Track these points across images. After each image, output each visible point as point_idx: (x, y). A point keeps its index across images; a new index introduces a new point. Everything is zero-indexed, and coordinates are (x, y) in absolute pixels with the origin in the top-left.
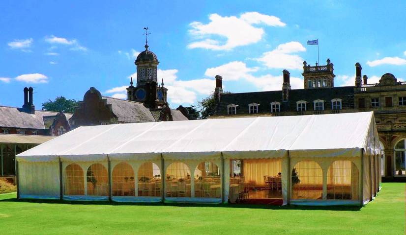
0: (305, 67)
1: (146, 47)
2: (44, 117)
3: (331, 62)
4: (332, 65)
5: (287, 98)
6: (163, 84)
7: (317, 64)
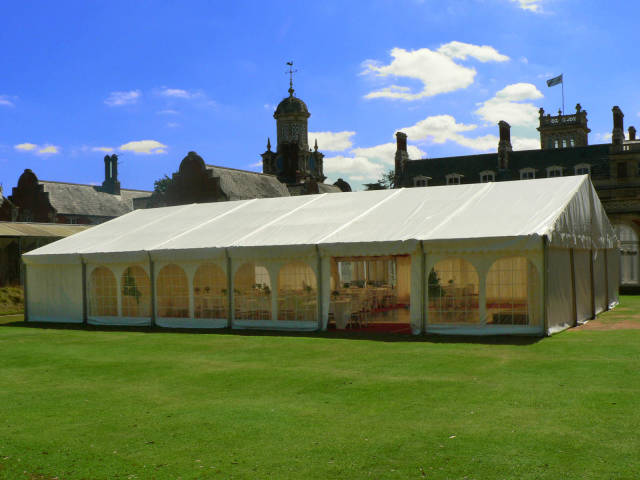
0: (542, 118)
1: (291, 91)
2: (134, 200)
3: (583, 109)
4: (585, 113)
5: (506, 165)
6: (316, 147)
7: (560, 112)
